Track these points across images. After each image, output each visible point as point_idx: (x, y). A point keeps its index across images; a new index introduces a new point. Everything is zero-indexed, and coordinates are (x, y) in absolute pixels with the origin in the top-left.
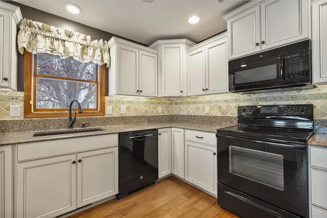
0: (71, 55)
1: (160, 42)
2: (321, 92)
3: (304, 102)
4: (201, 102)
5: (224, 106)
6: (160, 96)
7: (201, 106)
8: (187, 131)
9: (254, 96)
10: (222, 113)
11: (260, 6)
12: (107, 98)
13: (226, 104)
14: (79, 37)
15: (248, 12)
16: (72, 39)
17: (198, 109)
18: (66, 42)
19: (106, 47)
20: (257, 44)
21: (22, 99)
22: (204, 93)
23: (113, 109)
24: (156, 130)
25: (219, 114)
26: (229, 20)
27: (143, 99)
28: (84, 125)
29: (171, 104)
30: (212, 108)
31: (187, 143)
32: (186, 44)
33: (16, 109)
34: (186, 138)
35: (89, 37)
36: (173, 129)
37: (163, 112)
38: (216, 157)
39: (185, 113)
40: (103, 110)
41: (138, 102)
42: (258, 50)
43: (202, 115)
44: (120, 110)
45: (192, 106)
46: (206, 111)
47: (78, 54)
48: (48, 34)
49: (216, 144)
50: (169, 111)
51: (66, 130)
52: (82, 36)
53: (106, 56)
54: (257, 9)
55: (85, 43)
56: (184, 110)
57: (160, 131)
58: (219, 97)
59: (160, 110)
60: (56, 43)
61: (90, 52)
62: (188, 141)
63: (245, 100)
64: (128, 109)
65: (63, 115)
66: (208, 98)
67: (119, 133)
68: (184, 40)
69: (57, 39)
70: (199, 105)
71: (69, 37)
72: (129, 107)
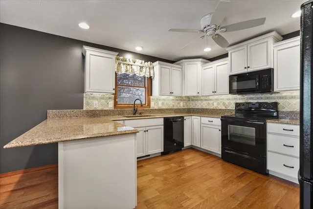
0: (135, 73)
1: (184, 60)
2: (283, 95)
3: (274, 101)
4: (211, 100)
5: (227, 102)
6: (183, 95)
7: (211, 102)
8: (202, 118)
9: (246, 96)
10: (226, 107)
11: (247, 46)
12: (151, 97)
13: (228, 101)
14: (139, 62)
15: (241, 48)
16: (135, 64)
17: (209, 104)
18: (133, 66)
19: (152, 66)
20: (245, 68)
21: (113, 98)
22: (213, 94)
23: (155, 104)
24: (182, 117)
25: (224, 108)
26: (229, 50)
27: (171, 98)
28: (140, 113)
29: (189, 100)
30: (218, 104)
31: (202, 125)
32: (202, 61)
33: (110, 104)
34: (202, 122)
35: (143, 61)
36: (193, 117)
37: (183, 106)
38: (220, 132)
39: (200, 107)
40: (149, 105)
41: (169, 100)
42: (246, 71)
43: (212, 108)
44: (158, 104)
45: (205, 102)
46: (215, 105)
47: (138, 72)
48: (125, 63)
49: (221, 124)
50: (187, 106)
51: (133, 115)
52: (140, 61)
53: (152, 72)
54: (245, 47)
55: (141, 65)
56: (199, 105)
57: (185, 118)
58: (223, 97)
59: (182, 105)
60: (128, 67)
61: (144, 70)
62: (203, 124)
63: (240, 99)
64: (163, 104)
65: (131, 107)
66: (216, 97)
67: (164, 118)
68: (200, 59)
69: (129, 65)
70: (209, 102)
71: (134, 63)
72: (163, 102)
